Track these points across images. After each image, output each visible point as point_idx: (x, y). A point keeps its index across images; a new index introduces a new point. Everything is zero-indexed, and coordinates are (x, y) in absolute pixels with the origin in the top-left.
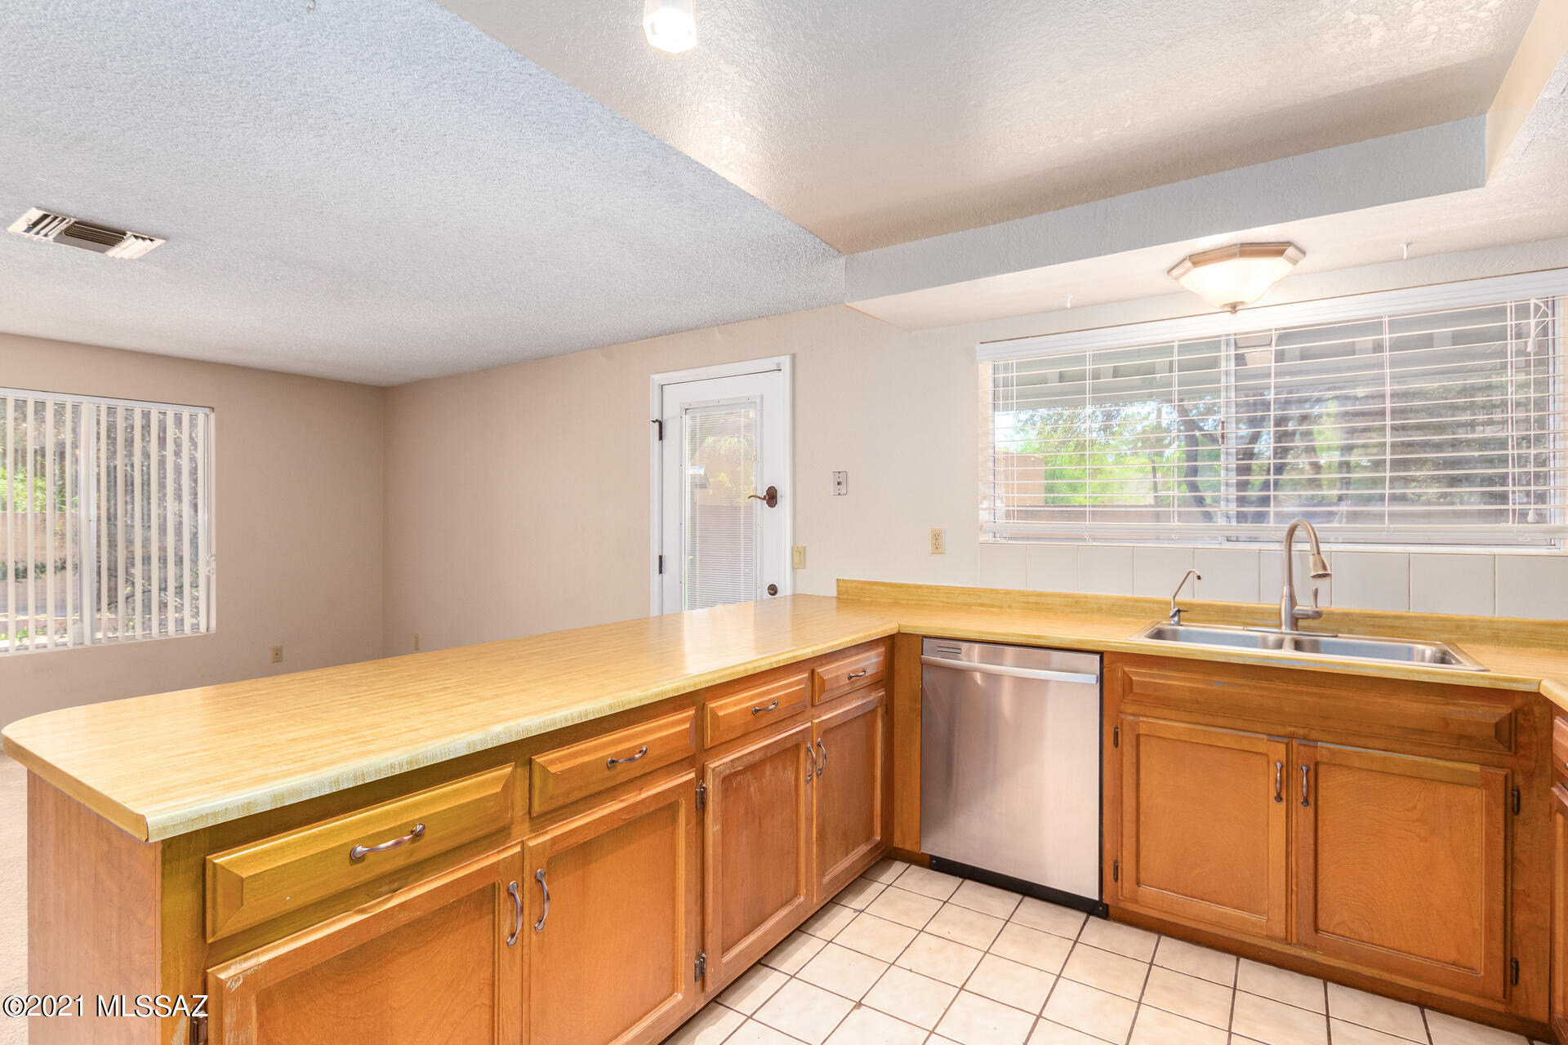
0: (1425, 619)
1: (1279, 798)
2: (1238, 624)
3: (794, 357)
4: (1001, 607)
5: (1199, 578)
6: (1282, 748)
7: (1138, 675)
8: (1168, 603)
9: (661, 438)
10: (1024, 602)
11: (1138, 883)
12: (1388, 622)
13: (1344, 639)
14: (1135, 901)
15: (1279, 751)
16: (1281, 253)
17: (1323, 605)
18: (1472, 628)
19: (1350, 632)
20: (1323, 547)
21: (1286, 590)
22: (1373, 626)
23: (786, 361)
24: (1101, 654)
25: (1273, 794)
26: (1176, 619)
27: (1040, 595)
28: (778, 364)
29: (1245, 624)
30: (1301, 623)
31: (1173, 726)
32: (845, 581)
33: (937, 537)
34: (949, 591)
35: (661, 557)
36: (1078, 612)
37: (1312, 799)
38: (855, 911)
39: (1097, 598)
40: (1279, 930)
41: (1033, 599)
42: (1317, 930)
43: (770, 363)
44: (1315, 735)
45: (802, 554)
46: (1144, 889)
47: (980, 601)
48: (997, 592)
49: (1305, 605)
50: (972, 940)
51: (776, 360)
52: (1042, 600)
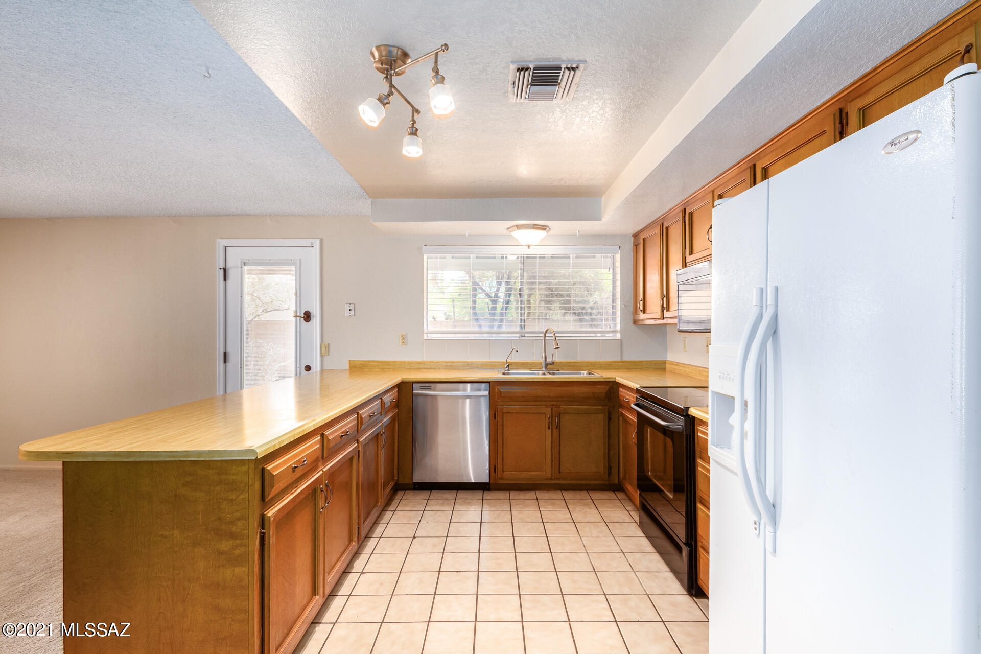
0: (583, 362)
1: (549, 428)
2: (527, 369)
3: (322, 241)
4: (435, 369)
5: (517, 351)
6: (550, 410)
7: (503, 389)
8: (504, 363)
9: (225, 279)
10: (445, 366)
11: (503, 472)
12: (572, 365)
13: (561, 371)
14: (502, 479)
15: (548, 411)
16: (545, 229)
17: (555, 360)
18: (595, 365)
19: (562, 369)
20: (557, 338)
21: (544, 354)
22: (569, 366)
23: (317, 243)
24: (489, 382)
25: (547, 427)
26: (507, 368)
27: (453, 362)
28: (312, 243)
29: (530, 369)
30: (548, 367)
31: (516, 407)
32: (353, 361)
33: (404, 338)
34: (410, 363)
35: (225, 353)
36: (469, 369)
37: (558, 427)
38: (392, 511)
39: (476, 362)
40: (549, 475)
41: (448, 364)
42: (560, 472)
43: (307, 242)
44: (559, 403)
45: (327, 348)
46: (505, 473)
47: (426, 367)
48: (433, 362)
49: (549, 360)
50: (446, 508)
51: (311, 240)
52: (453, 364)
